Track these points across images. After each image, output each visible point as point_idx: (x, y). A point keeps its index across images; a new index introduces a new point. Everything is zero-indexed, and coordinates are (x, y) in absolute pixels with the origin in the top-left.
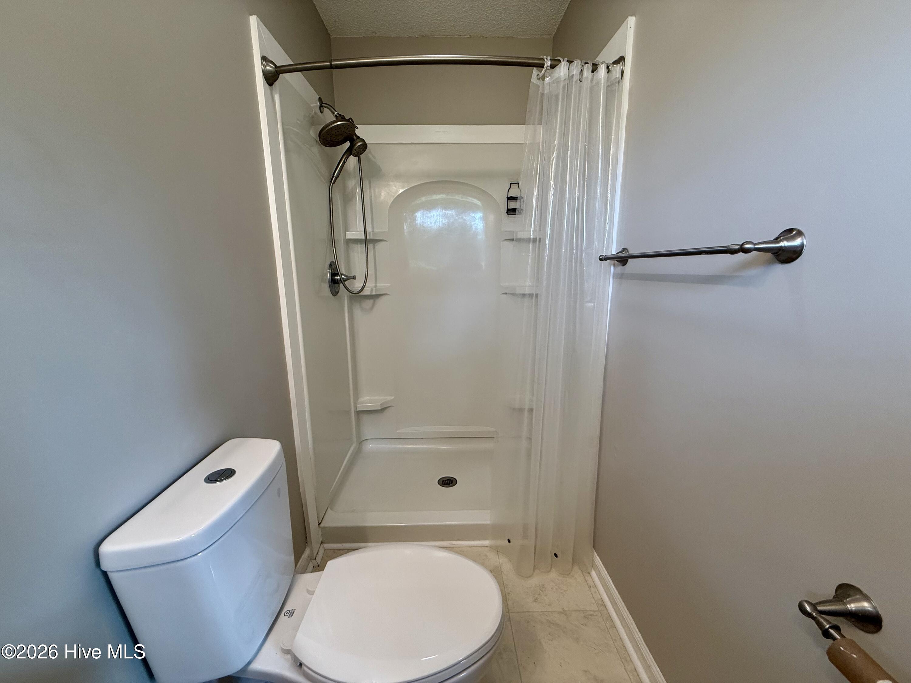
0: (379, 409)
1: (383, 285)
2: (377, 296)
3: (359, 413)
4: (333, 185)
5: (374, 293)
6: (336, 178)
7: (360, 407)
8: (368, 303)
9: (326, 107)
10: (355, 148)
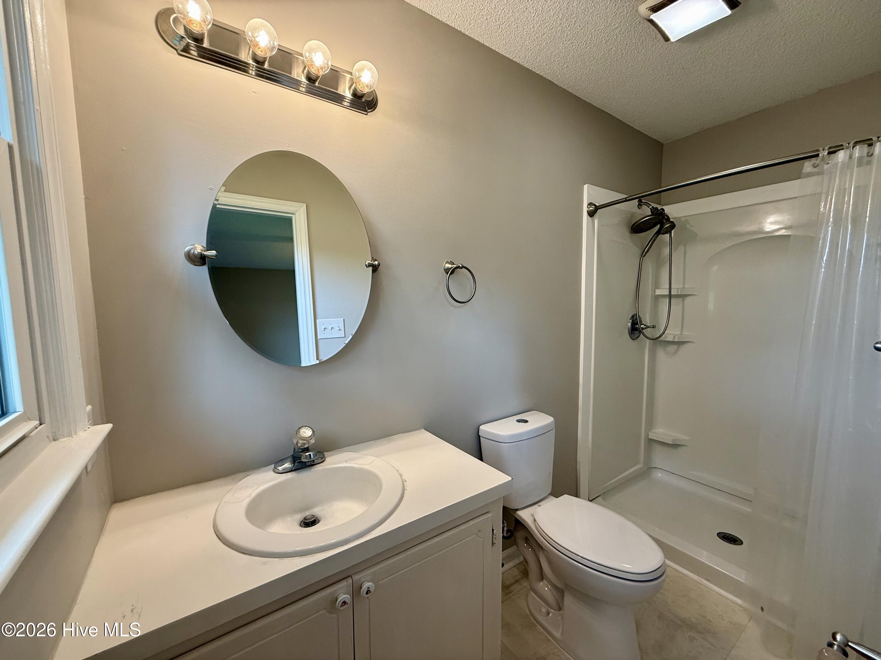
0: (671, 443)
1: (687, 334)
2: (680, 343)
3: (650, 441)
4: (644, 257)
5: (676, 340)
6: (647, 252)
7: (652, 436)
8: (672, 348)
9: (644, 204)
10: (663, 229)
